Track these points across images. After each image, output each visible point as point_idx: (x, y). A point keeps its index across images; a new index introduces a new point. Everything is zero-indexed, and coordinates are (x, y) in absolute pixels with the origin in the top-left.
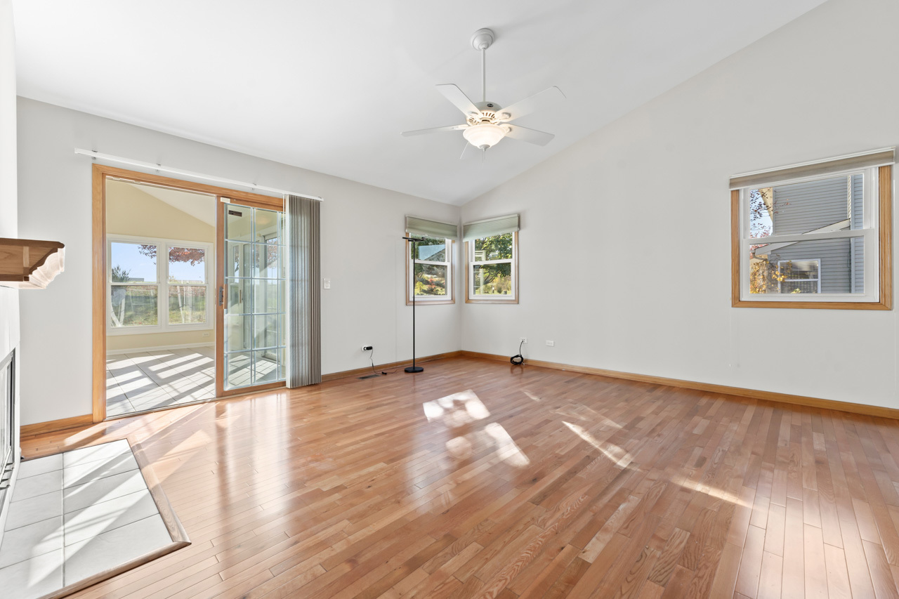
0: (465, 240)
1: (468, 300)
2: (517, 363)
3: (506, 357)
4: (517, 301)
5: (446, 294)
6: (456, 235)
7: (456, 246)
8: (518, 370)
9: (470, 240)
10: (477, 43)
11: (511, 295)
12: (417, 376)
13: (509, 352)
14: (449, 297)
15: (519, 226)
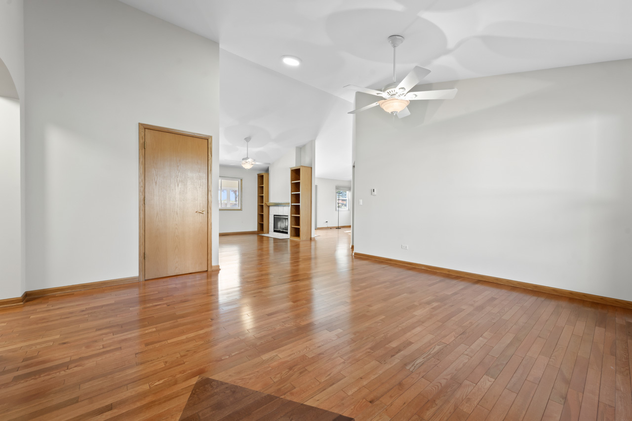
12: (339, 229)
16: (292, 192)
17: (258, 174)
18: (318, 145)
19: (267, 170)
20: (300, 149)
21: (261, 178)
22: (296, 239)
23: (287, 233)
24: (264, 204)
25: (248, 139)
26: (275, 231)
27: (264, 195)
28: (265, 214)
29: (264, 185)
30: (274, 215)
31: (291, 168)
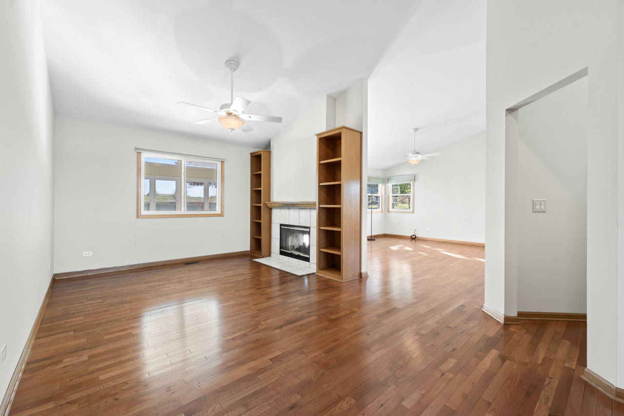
0: (387, 185)
1: (388, 211)
2: (414, 238)
3: (408, 236)
4: (413, 212)
5: (379, 208)
6: (384, 183)
7: (383, 187)
8: (413, 241)
9: (390, 185)
10: (412, 132)
11: (411, 210)
12: (373, 242)
13: (409, 234)
14: (380, 210)
15: (415, 180)
16: (320, 182)
17: (251, 154)
18: (373, 87)
19: (268, 147)
20: (335, 100)
21: (256, 159)
22: (328, 275)
23: (308, 260)
24: (262, 205)
25: (233, 63)
26: (282, 253)
27: (262, 189)
28: (263, 221)
29: (262, 172)
30: (281, 225)
31: (317, 135)
